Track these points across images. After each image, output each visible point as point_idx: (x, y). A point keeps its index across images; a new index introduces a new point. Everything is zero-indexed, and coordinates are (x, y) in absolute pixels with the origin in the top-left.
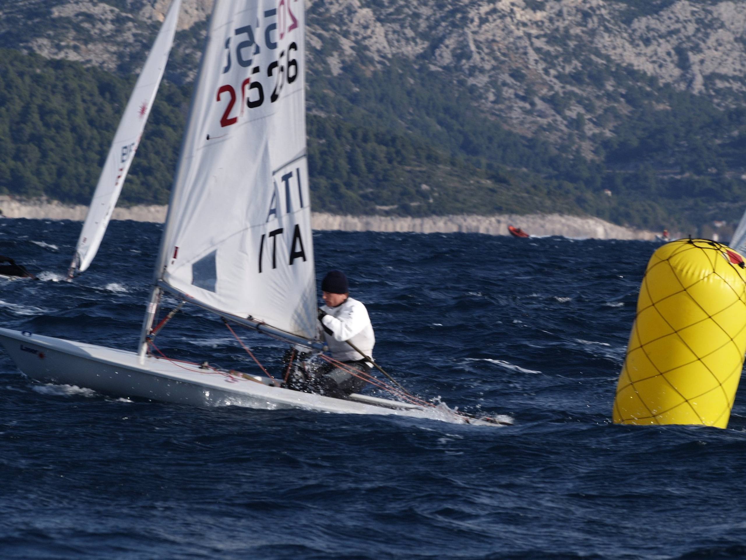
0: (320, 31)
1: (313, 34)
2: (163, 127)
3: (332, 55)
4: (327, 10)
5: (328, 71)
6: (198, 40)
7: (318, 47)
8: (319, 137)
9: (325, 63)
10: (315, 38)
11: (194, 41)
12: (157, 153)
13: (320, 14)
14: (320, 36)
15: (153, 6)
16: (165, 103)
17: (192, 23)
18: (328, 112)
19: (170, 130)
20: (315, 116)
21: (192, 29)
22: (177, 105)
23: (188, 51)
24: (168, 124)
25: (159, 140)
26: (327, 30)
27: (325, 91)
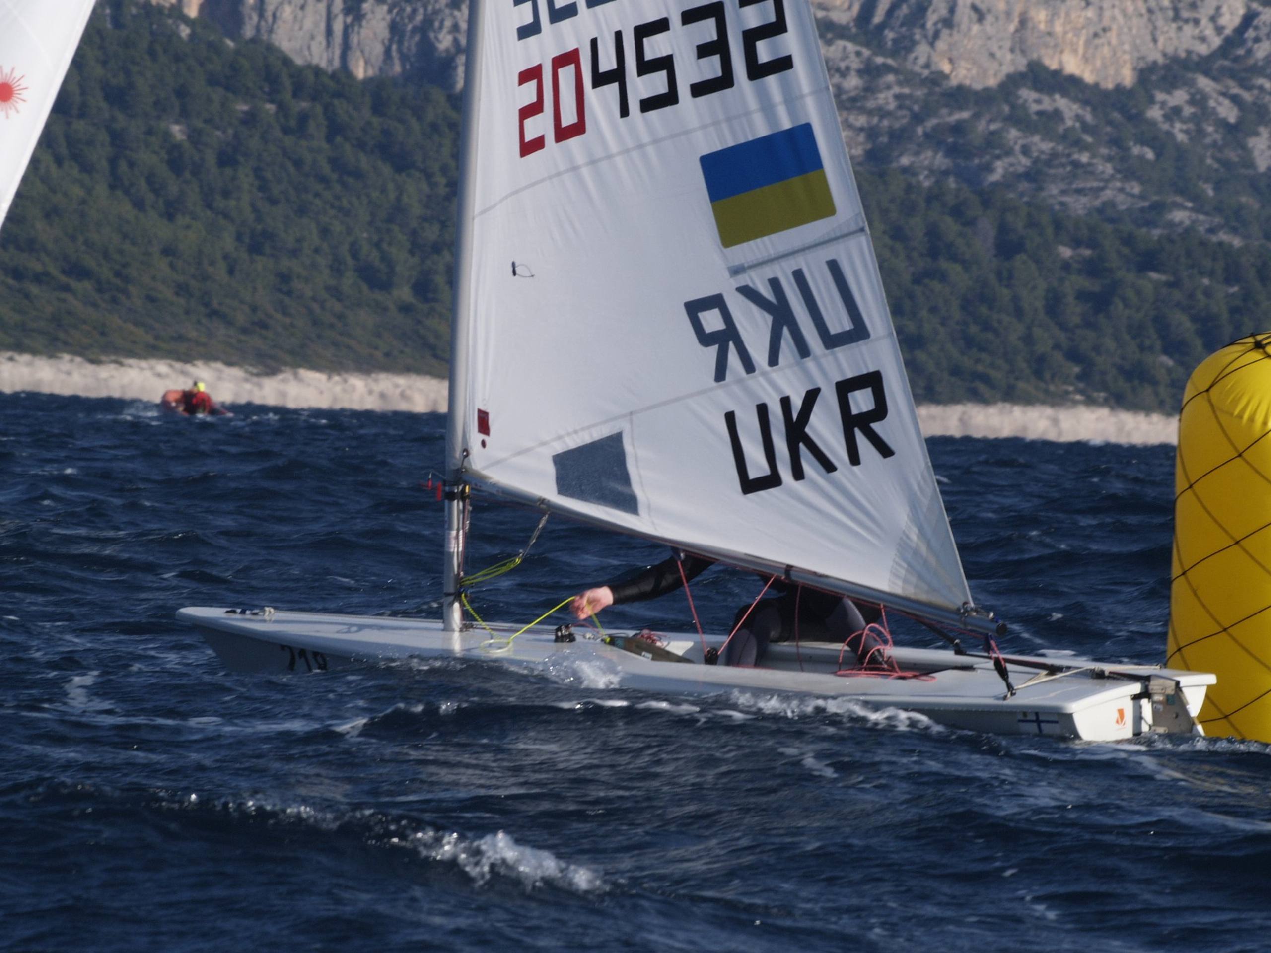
0: (1236, 90)
1: (1224, 94)
2: (944, 264)
3: (1257, 134)
4: (1249, 52)
5: (1249, 163)
6: (1013, 107)
7: (1232, 120)
8: (1228, 281)
9: (1244, 147)
10: (1227, 102)
11: (1006, 109)
12: (933, 310)
13: (1236, 59)
14: (1235, 100)
15: (932, 44)
16: (949, 220)
17: (1001, 77)
18: (1246, 237)
19: (958, 267)
20: (1221, 244)
21: (1002, 86)
22: (970, 223)
23: (993, 127)
24: (954, 258)
25: (936, 285)
26: (1248, 88)
27: (1244, 199)
